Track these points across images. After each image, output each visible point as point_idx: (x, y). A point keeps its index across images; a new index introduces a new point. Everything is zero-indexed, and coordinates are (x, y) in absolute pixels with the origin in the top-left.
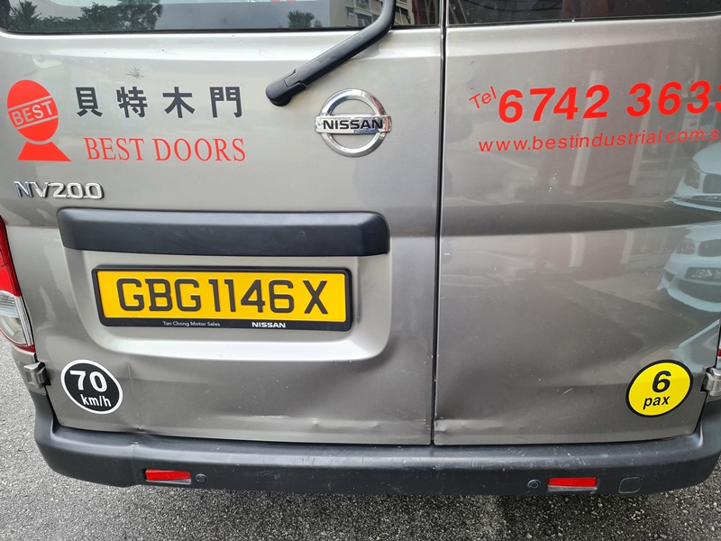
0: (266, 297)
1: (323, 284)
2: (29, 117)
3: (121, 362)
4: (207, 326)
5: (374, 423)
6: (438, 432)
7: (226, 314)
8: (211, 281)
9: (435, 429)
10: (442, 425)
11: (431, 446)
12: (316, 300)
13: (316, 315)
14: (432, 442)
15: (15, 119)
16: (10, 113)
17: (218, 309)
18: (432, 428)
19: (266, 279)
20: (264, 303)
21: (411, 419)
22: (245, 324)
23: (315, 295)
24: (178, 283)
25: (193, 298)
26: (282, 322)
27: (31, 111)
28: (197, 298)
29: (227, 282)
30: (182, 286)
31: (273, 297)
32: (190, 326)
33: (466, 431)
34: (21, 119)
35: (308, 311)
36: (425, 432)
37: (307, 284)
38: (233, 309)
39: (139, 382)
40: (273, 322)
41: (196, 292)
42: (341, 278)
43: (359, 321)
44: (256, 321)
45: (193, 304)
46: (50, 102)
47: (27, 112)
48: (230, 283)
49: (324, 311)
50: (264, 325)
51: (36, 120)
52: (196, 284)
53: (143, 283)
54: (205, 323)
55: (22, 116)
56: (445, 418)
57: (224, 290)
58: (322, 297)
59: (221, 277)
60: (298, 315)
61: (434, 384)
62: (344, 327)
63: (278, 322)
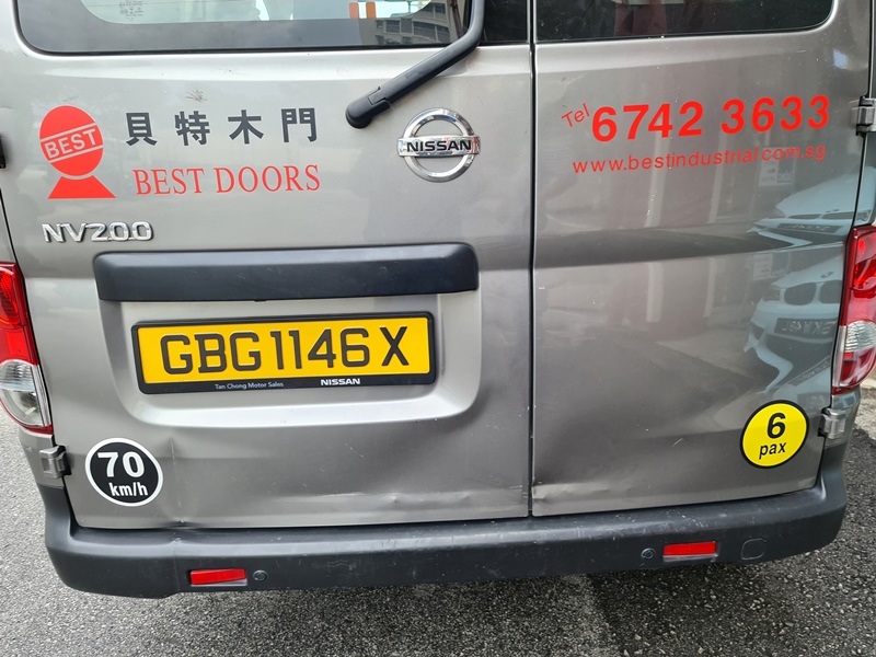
0: (337, 349)
1: (403, 330)
2: (66, 148)
3: (162, 438)
4: (267, 388)
5: (465, 494)
6: (537, 500)
7: (290, 371)
8: (273, 333)
9: (533, 497)
10: (541, 492)
11: (531, 519)
12: (395, 349)
13: (396, 367)
14: (530, 512)
15: (49, 151)
16: (43, 144)
17: (281, 366)
18: (530, 495)
19: (336, 328)
20: (334, 357)
21: (505, 486)
22: (313, 382)
23: (394, 343)
24: (234, 337)
25: (251, 354)
26: (356, 377)
27: (69, 141)
28: (256, 355)
29: (291, 333)
30: (239, 341)
31: (345, 348)
32: (248, 389)
33: (570, 497)
34: (57, 151)
35: (386, 363)
36: (521, 502)
37: (385, 331)
38: (299, 366)
39: (183, 461)
40: (346, 378)
41: (255, 347)
42: (423, 322)
43: (443, 371)
44: (325, 378)
45: (252, 362)
46: (94, 130)
47: (64, 142)
48: (295, 334)
49: (404, 362)
50: (335, 382)
51: (75, 151)
52: (255, 338)
53: (192, 339)
54: (266, 384)
55: (58, 147)
56: (544, 483)
57: (288, 342)
58: (400, 346)
59: (285, 328)
60: (375, 368)
61: (531, 441)
62: (427, 380)
63: (351, 377)
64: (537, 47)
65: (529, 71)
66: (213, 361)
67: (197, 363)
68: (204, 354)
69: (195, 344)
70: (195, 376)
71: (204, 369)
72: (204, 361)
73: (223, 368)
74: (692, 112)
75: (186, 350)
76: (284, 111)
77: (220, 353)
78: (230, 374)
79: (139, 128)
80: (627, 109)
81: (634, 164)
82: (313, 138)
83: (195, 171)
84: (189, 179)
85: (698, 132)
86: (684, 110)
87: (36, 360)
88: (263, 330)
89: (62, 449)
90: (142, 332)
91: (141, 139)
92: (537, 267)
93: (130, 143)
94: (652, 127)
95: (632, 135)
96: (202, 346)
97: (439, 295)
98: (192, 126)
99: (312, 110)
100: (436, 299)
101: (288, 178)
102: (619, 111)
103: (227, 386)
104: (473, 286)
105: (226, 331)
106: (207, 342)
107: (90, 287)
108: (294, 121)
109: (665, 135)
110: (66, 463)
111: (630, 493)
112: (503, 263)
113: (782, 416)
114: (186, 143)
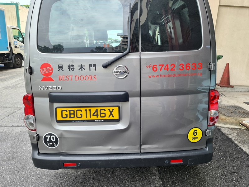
0: (99, 114)
1: (113, 110)
3: (60, 132)
4: (83, 122)
5: (126, 147)
6: (142, 149)
7: (88, 118)
8: (85, 110)
10: (143, 147)
11: (141, 153)
12: (111, 114)
13: (111, 118)
15: (42, 72)
16: (41, 70)
17: (86, 117)
18: (141, 148)
19: (99, 109)
20: (98, 115)
21: (135, 145)
22: (93, 121)
23: (111, 113)
25: (80, 114)
26: (103, 120)
27: (46, 70)
29: (89, 110)
30: (78, 111)
31: (101, 113)
32: (79, 122)
33: (149, 148)
35: (109, 117)
36: (138, 149)
37: (109, 110)
38: (90, 117)
39: (64, 138)
40: (100, 120)
41: (81, 113)
42: (118, 108)
43: (122, 120)
44: (96, 120)
45: (80, 116)
48: (90, 110)
49: (113, 117)
50: (98, 121)
51: (47, 72)
52: (81, 111)
54: (83, 121)
55: (44, 71)
56: (144, 145)
57: (88, 112)
58: (113, 113)
59: (88, 109)
60: (107, 118)
62: (118, 121)
63: (102, 120)
64: (141, 53)
65: (139, 58)
66: (72, 116)
67: (69, 116)
68: (70, 114)
69: (68, 112)
70: (68, 119)
71: (70, 117)
72: (70, 116)
73: (74, 117)
74: (173, 66)
75: (66, 113)
76: (90, 65)
77: (74, 114)
78: (76, 119)
79: (61, 67)
80: (159, 65)
81: (161, 76)
82: (95, 70)
83: (71, 76)
84: (70, 78)
85: (174, 70)
86: (171, 66)
87: (34, 115)
88: (83, 109)
89: (38, 135)
90: (57, 109)
91: (61, 70)
92: (142, 97)
93: (58, 70)
94: (165, 69)
95: (161, 70)
96: (70, 112)
97: (121, 102)
98: (71, 67)
99: (95, 65)
100: (120, 103)
101: (90, 78)
102: (158, 65)
103: (75, 121)
104: (128, 100)
105: (75, 109)
106: (71, 111)
107: (47, 99)
108: (92, 67)
109: (167, 70)
110: (38, 138)
111: (163, 148)
112: (134, 96)
113: (197, 131)
114: (70, 71)
